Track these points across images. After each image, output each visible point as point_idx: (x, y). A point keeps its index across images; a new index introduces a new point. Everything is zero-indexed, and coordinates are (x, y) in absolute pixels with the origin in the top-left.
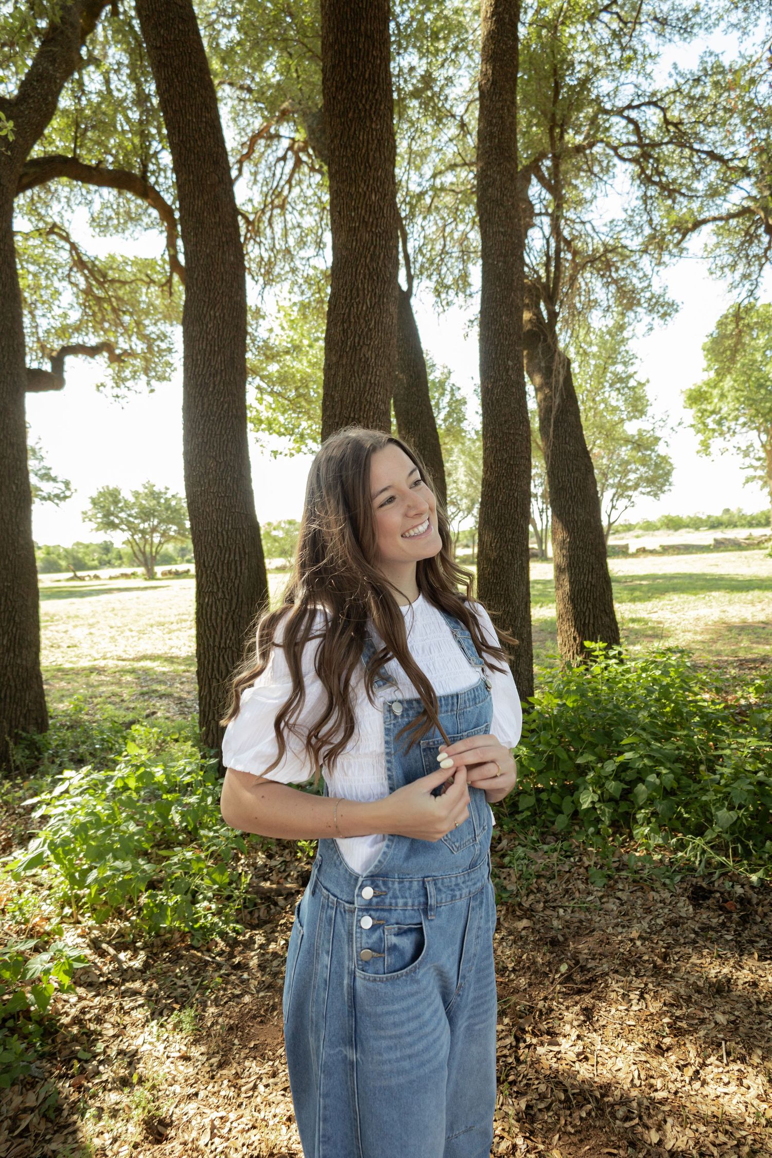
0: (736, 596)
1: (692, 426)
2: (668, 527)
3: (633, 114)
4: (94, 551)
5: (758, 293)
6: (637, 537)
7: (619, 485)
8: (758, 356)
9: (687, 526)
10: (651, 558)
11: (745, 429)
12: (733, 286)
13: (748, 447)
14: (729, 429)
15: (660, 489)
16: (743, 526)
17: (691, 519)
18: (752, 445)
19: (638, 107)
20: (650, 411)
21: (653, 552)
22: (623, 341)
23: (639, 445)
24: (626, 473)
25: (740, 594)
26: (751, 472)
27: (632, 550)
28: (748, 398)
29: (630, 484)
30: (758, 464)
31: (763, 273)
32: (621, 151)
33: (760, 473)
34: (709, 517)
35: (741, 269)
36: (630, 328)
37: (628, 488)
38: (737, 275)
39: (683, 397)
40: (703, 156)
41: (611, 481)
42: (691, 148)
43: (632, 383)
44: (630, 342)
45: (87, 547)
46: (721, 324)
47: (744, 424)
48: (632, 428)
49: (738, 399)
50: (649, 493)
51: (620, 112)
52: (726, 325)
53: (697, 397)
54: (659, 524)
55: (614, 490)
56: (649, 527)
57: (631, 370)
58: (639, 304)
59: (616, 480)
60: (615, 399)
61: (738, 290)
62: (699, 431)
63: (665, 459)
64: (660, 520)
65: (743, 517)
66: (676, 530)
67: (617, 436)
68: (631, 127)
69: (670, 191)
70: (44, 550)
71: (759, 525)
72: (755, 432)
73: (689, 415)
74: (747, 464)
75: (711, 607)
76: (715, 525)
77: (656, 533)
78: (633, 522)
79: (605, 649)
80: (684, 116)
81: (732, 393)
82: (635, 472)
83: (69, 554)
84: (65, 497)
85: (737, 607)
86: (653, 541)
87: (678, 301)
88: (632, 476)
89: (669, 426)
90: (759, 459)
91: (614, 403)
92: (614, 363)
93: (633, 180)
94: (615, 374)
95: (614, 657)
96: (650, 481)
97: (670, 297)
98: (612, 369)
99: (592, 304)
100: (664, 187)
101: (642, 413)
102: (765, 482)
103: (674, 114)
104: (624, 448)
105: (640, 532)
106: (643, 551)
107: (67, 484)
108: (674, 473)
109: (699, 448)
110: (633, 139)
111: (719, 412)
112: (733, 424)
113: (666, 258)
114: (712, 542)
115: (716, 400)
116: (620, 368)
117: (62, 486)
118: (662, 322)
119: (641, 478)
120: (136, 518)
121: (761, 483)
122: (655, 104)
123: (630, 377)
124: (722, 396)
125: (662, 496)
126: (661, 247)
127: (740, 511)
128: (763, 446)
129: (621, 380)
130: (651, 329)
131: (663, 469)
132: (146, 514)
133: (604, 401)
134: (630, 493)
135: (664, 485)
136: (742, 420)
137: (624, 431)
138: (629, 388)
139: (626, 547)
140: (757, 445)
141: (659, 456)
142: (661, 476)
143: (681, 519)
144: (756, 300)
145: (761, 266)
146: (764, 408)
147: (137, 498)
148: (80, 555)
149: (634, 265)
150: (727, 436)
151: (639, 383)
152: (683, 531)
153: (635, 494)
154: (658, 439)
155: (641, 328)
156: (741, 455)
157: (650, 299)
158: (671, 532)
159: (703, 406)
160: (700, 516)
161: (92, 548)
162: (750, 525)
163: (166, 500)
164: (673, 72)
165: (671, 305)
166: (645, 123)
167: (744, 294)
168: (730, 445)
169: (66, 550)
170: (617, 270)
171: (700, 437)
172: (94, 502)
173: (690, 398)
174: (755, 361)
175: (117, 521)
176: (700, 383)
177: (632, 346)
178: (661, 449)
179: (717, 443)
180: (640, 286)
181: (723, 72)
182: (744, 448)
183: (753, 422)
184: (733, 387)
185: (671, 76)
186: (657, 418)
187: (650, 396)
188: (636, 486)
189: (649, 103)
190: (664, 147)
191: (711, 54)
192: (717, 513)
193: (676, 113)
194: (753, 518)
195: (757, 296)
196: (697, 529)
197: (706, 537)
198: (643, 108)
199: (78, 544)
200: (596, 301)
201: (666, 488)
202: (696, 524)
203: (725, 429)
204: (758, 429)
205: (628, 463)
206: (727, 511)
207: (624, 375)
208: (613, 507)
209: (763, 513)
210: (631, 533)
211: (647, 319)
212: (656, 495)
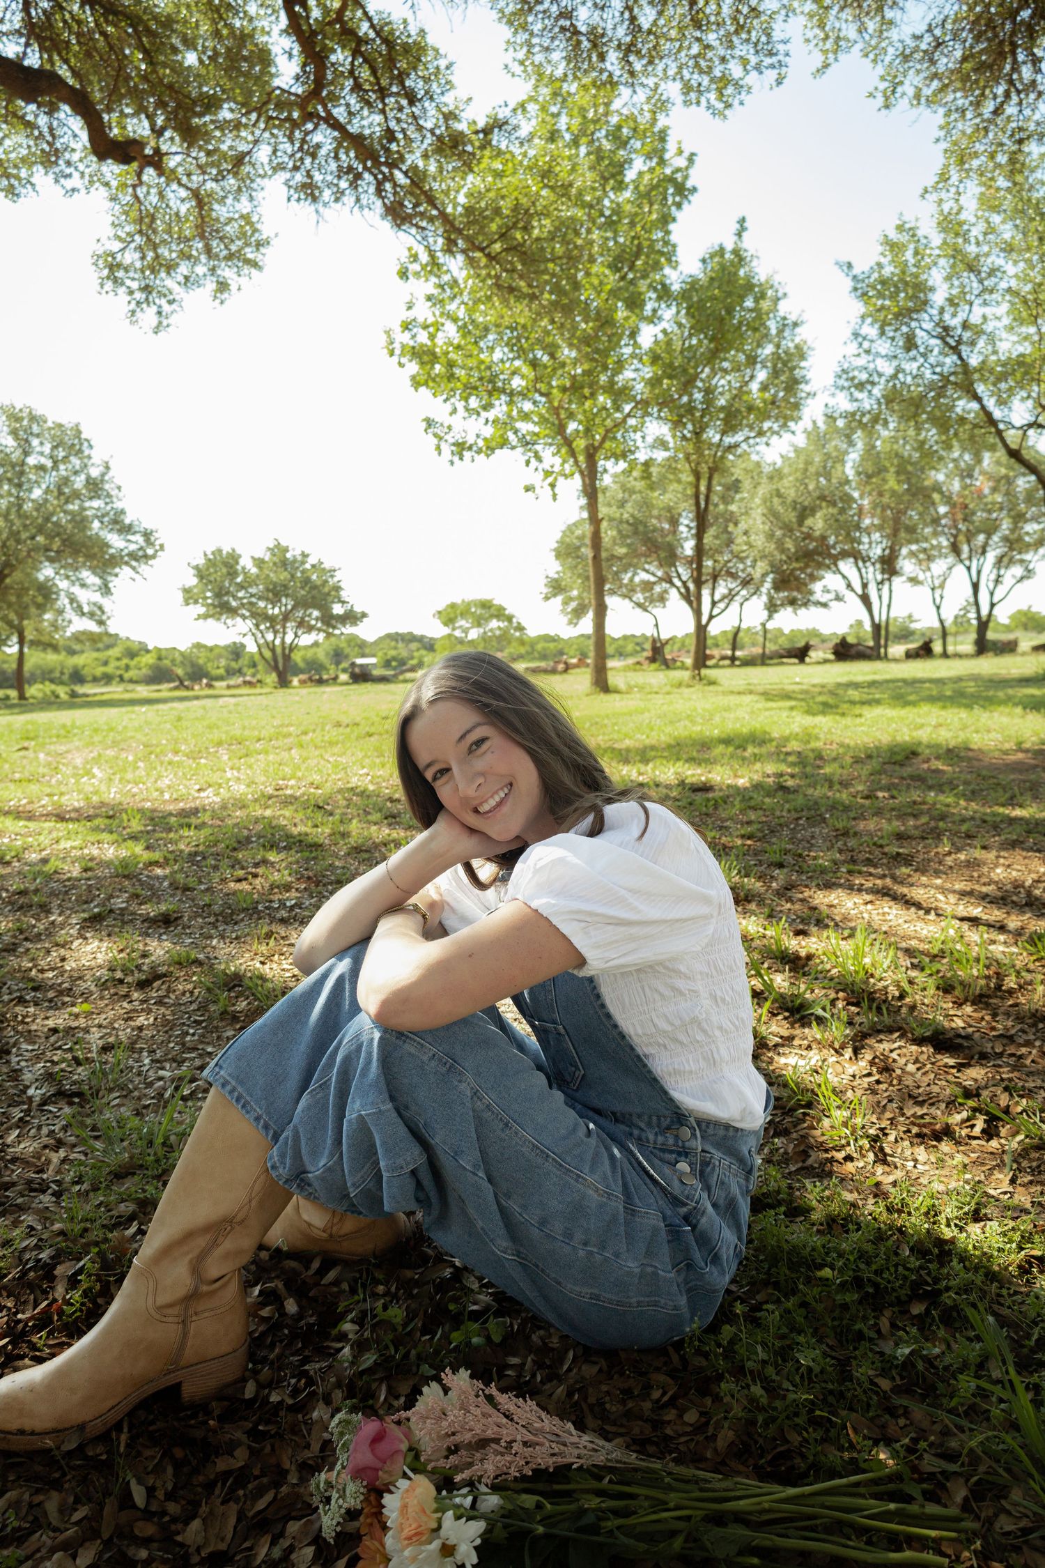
4: (219, 656)
45: (211, 649)
70: (154, 655)
83: (187, 659)
84: (146, 557)
107: (147, 535)
117: (139, 539)
120: (260, 598)
132: (275, 592)
147: (260, 568)
148: (201, 661)
161: (216, 651)
163: (303, 572)
169: (182, 654)
172: (201, 574)
175: (234, 604)
199: (198, 646)
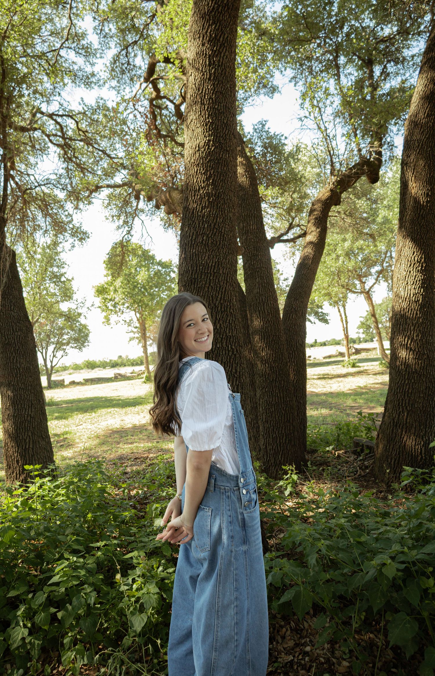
0: (129, 409)
1: (99, 307)
2: (88, 368)
3: (59, 120)
5: (132, 232)
6: (70, 374)
7: (58, 343)
8: (133, 271)
9: (99, 367)
10: (78, 388)
11: (128, 310)
12: (119, 228)
13: (130, 321)
14: (120, 309)
15: (82, 345)
16: (129, 365)
17: (101, 362)
18: (132, 320)
19: (62, 116)
20: (75, 297)
21: (79, 384)
22: (57, 254)
23: (69, 318)
24: (62, 335)
25: (131, 408)
26: (132, 335)
27: (67, 383)
28: (129, 293)
29: (64, 341)
30: (135, 330)
31: (134, 222)
32: (52, 138)
33: (137, 335)
34: (111, 361)
35: (123, 218)
36: (61, 245)
37: (63, 344)
38: (121, 222)
39: (94, 290)
40: (100, 153)
41: (52, 340)
42: (93, 147)
43: (63, 279)
44: (61, 254)
46: (113, 248)
47: (128, 307)
48: (64, 307)
49: (124, 293)
50: (76, 347)
51: (51, 116)
52: (116, 248)
53: (101, 291)
54: (82, 366)
55: (54, 346)
56: (77, 368)
57: (63, 271)
58: (65, 230)
59: (56, 339)
60: (53, 288)
61: (122, 230)
62: (103, 311)
63: (85, 326)
64: (83, 364)
65: (129, 360)
66: (93, 369)
67: (55, 311)
68: (58, 127)
69: (82, 168)
71: (137, 364)
72: (133, 312)
73: (98, 301)
74: (130, 330)
75: (115, 418)
76: (114, 365)
77: (81, 371)
78: (68, 365)
79: (41, 469)
80: (88, 129)
81: (121, 289)
82: (67, 334)
85: (130, 416)
86: (79, 377)
87: (89, 232)
88: (65, 337)
89: (86, 306)
90: (136, 328)
91: (52, 291)
92: (52, 266)
93: (60, 157)
94: (53, 273)
95: (48, 475)
96: (76, 340)
97: (84, 228)
98: (50, 269)
99: (36, 228)
100: (78, 165)
101: (70, 298)
102: (140, 341)
103: (83, 125)
104: (60, 320)
105: (72, 371)
106: (73, 383)
108: (90, 335)
109: (104, 320)
110: (59, 134)
111: (114, 300)
112: (121, 307)
113: (81, 205)
114: (113, 376)
115: (112, 293)
116: (55, 269)
118: (80, 243)
119: (71, 338)
121: (137, 341)
122: (71, 117)
123: (62, 275)
124: (116, 291)
125: (83, 349)
126: (78, 199)
127: (127, 356)
128: (138, 320)
129: (56, 276)
130: (73, 246)
131: (84, 333)
133: (46, 289)
134: (65, 347)
135: (84, 342)
136: (126, 305)
137: (59, 309)
138: (61, 282)
139: (63, 381)
140: (135, 319)
141: (81, 325)
142: (82, 337)
143: (95, 362)
144: (132, 236)
145: (134, 218)
146: (138, 299)
149: (62, 207)
150: (119, 314)
151: (68, 280)
152: (96, 369)
153: (68, 348)
154: (80, 314)
155: (67, 246)
156: (127, 325)
157: (73, 229)
158: (90, 370)
159: (105, 296)
160: (106, 360)
162: (133, 365)
164: (81, 102)
165: (85, 233)
166: (66, 126)
167: (125, 233)
168: (120, 319)
170: (52, 209)
171: (104, 314)
173: (98, 291)
174: (131, 273)
176: (103, 283)
177: (63, 256)
178: (82, 320)
179: (113, 318)
180: (66, 220)
181: (108, 110)
182: (128, 321)
183: (132, 306)
184: (121, 286)
185: (80, 104)
186: (79, 301)
187: (75, 288)
188: (68, 344)
189: (68, 116)
190: (77, 142)
191: (102, 99)
192: (115, 358)
193: (84, 126)
194: (134, 361)
195: (132, 234)
196: (104, 368)
197: (109, 373)
198: (65, 117)
200: (39, 226)
201: (86, 344)
202: (104, 365)
203: (117, 309)
204: (135, 310)
205: (62, 329)
206: (120, 357)
207: (58, 274)
208: (54, 356)
209: (139, 357)
210: (66, 372)
211: (71, 240)
212: (80, 348)
